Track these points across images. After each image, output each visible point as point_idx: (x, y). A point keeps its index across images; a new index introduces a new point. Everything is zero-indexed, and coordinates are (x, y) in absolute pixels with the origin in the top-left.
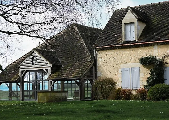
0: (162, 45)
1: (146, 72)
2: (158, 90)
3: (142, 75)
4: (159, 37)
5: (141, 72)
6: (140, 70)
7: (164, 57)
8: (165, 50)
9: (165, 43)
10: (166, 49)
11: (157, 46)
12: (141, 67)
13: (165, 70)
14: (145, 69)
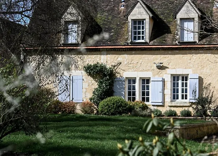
0: (112, 52)
1: (90, 82)
2: (114, 104)
3: (85, 85)
4: (109, 41)
5: (85, 82)
6: (83, 79)
7: (115, 66)
8: (116, 58)
9: (115, 50)
10: (117, 56)
11: (106, 51)
12: (85, 75)
13: (115, 81)
14: (90, 78)
